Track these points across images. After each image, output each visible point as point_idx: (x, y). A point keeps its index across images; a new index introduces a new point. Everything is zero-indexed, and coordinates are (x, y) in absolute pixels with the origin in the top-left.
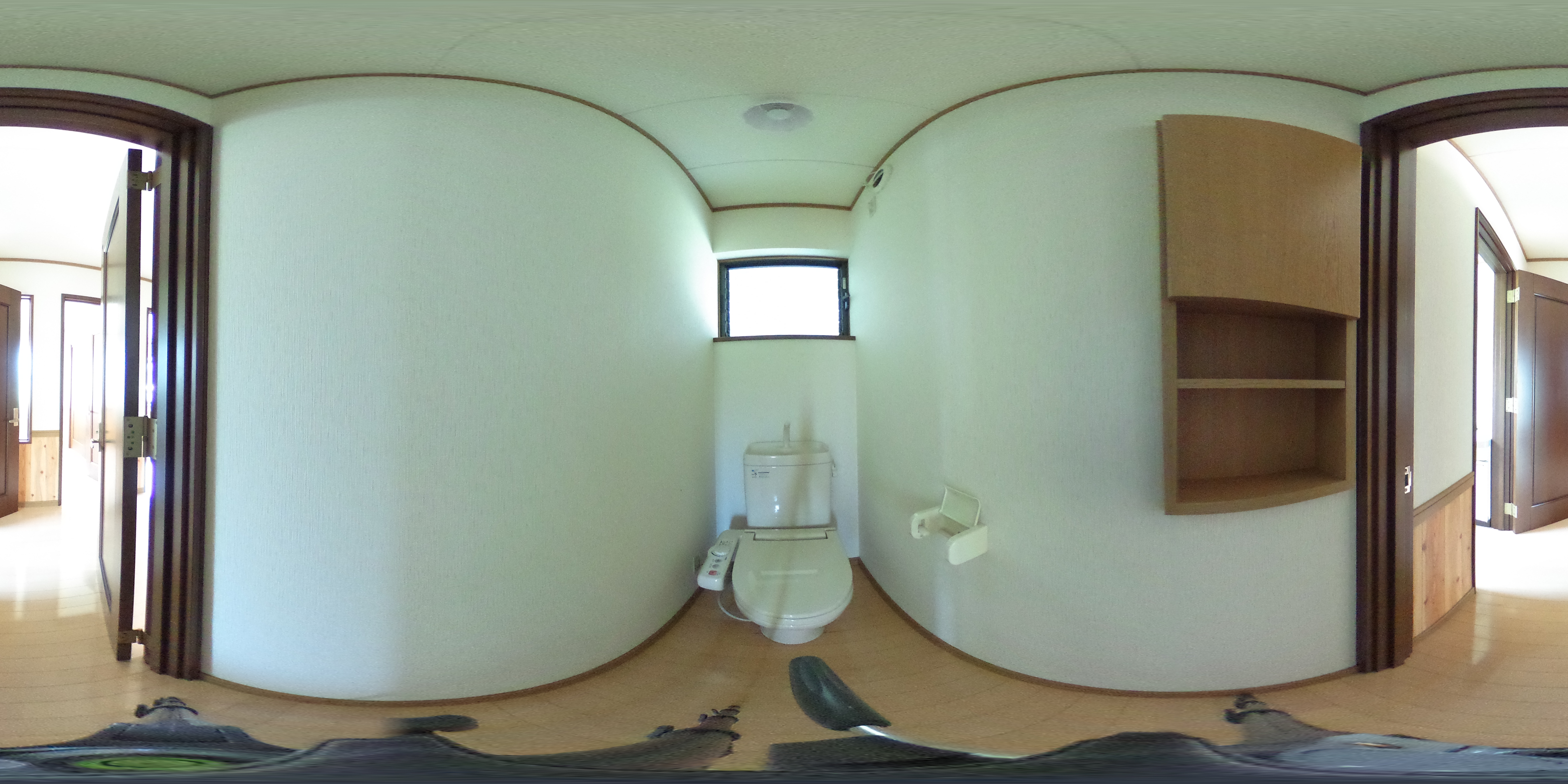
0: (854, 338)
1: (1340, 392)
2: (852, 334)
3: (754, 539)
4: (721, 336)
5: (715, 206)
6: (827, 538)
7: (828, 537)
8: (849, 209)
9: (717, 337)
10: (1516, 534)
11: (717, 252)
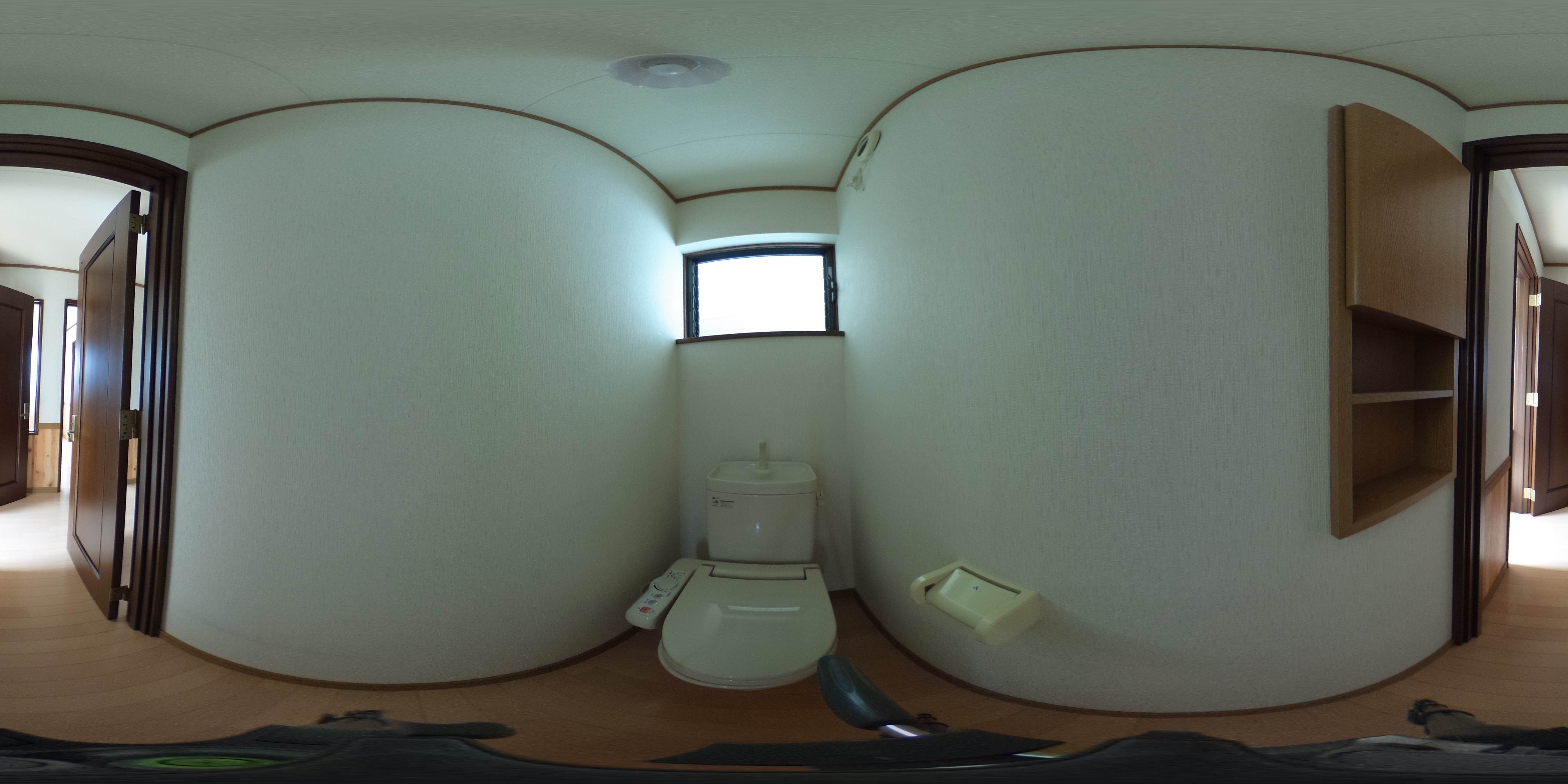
0: (842, 334)
1: (1451, 398)
2: (841, 329)
3: (711, 575)
4: (688, 336)
5: (677, 197)
6: (805, 578)
7: (807, 577)
8: (833, 189)
9: (682, 338)
10: (1534, 516)
11: (681, 244)
